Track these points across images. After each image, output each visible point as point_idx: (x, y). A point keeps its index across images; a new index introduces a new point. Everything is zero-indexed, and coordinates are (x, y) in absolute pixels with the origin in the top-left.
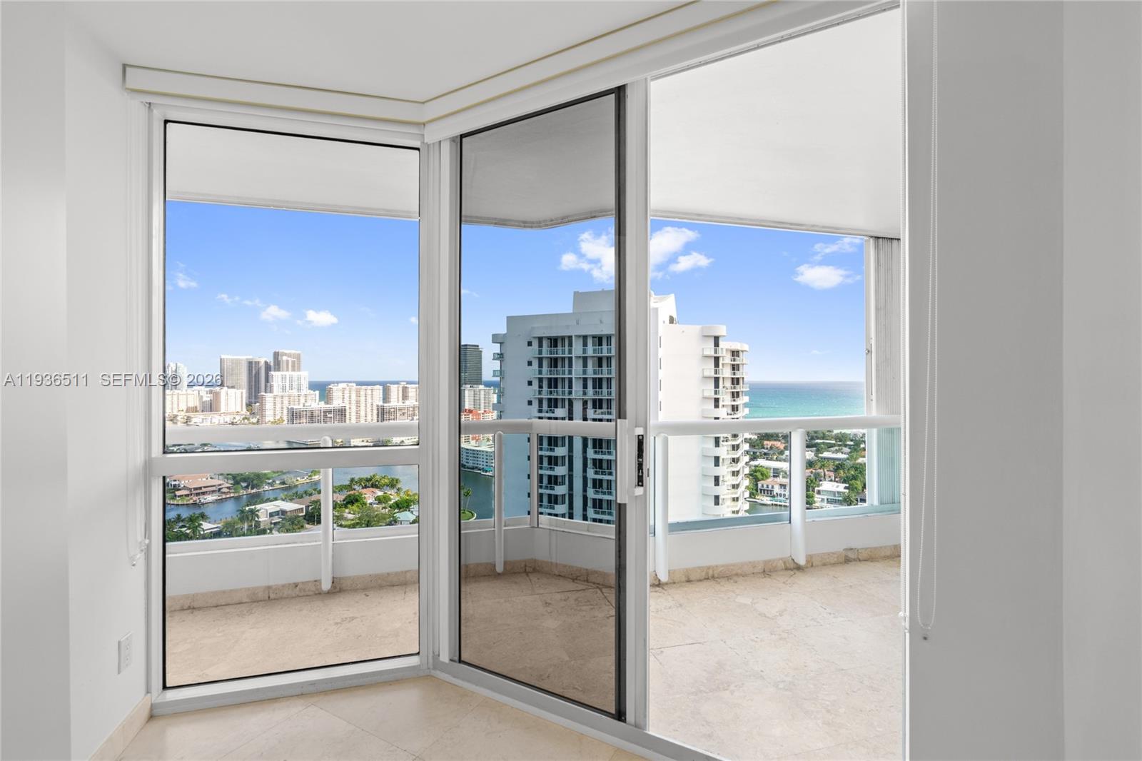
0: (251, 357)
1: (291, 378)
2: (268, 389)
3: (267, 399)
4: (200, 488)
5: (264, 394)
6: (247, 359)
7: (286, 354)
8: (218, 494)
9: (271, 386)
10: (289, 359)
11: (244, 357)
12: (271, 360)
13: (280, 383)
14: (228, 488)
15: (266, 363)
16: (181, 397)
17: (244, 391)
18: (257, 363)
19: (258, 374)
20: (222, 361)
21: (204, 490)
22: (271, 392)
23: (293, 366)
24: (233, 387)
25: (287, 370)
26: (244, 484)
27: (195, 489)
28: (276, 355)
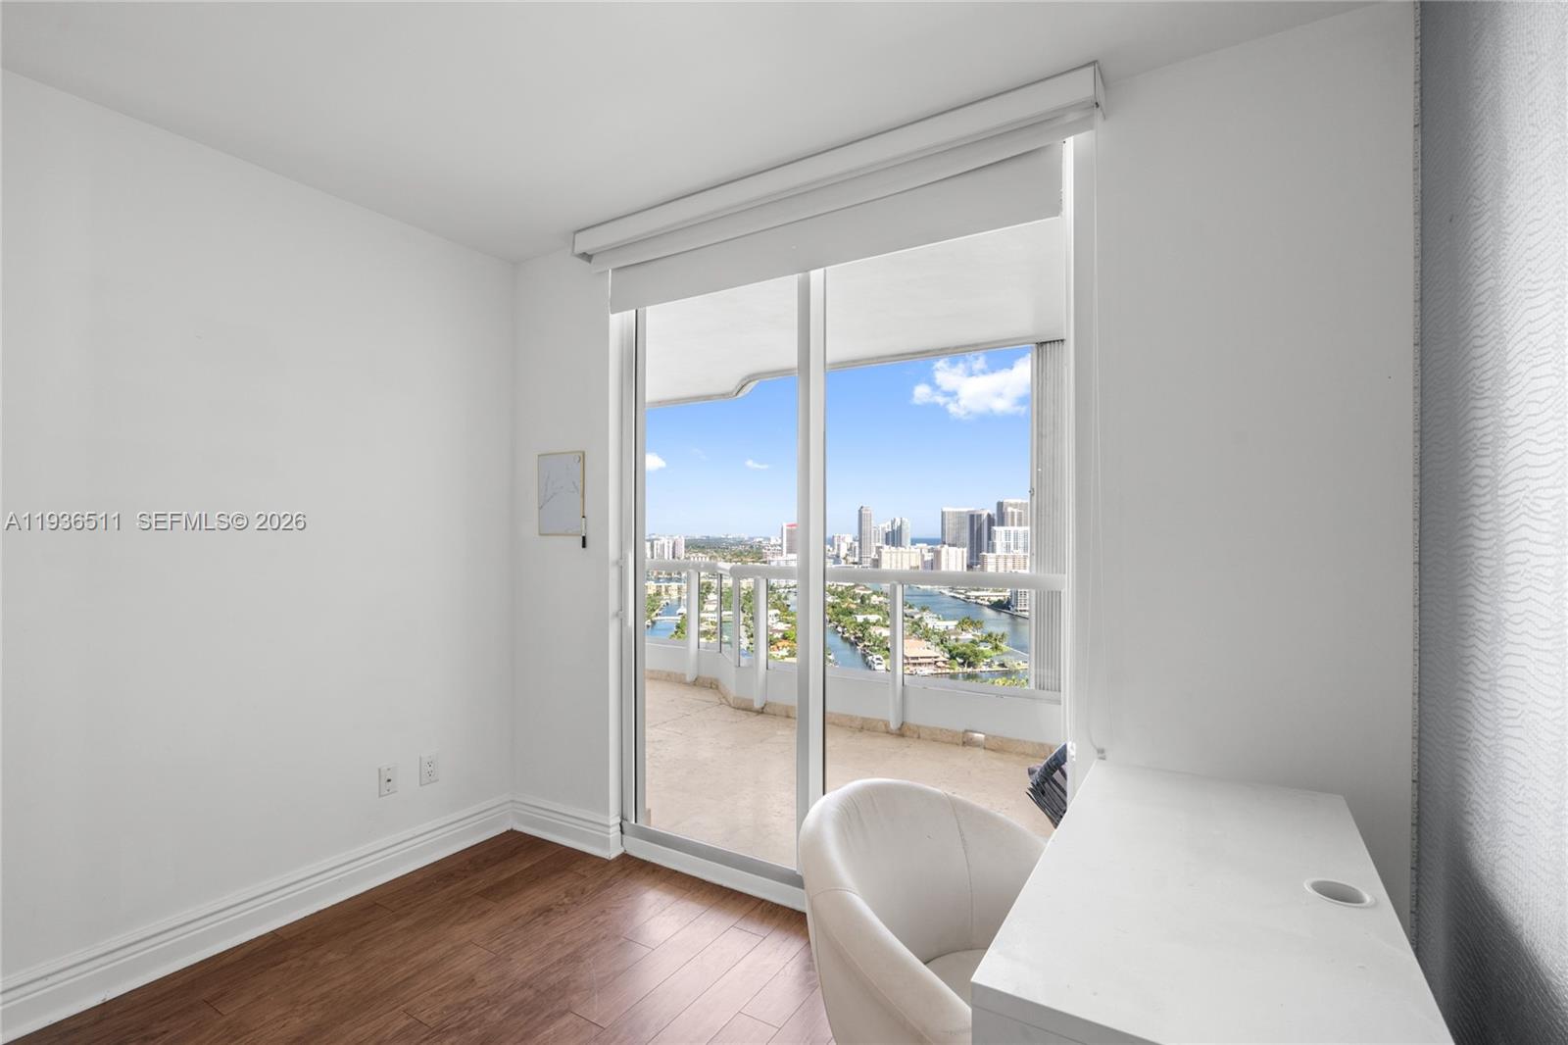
0: (973, 509)
1: (1016, 534)
2: (990, 548)
3: (989, 560)
4: (917, 658)
5: (984, 553)
6: (969, 512)
7: (1011, 505)
8: (933, 667)
9: (994, 545)
10: (1015, 510)
11: (966, 510)
12: (993, 511)
13: (1004, 541)
14: (944, 662)
15: (989, 515)
16: (904, 555)
17: (965, 550)
18: (980, 516)
19: (980, 529)
20: (943, 513)
21: (920, 661)
22: (993, 551)
23: (1020, 520)
24: (954, 545)
25: (1013, 525)
26: (961, 661)
27: (913, 658)
28: (1000, 505)
